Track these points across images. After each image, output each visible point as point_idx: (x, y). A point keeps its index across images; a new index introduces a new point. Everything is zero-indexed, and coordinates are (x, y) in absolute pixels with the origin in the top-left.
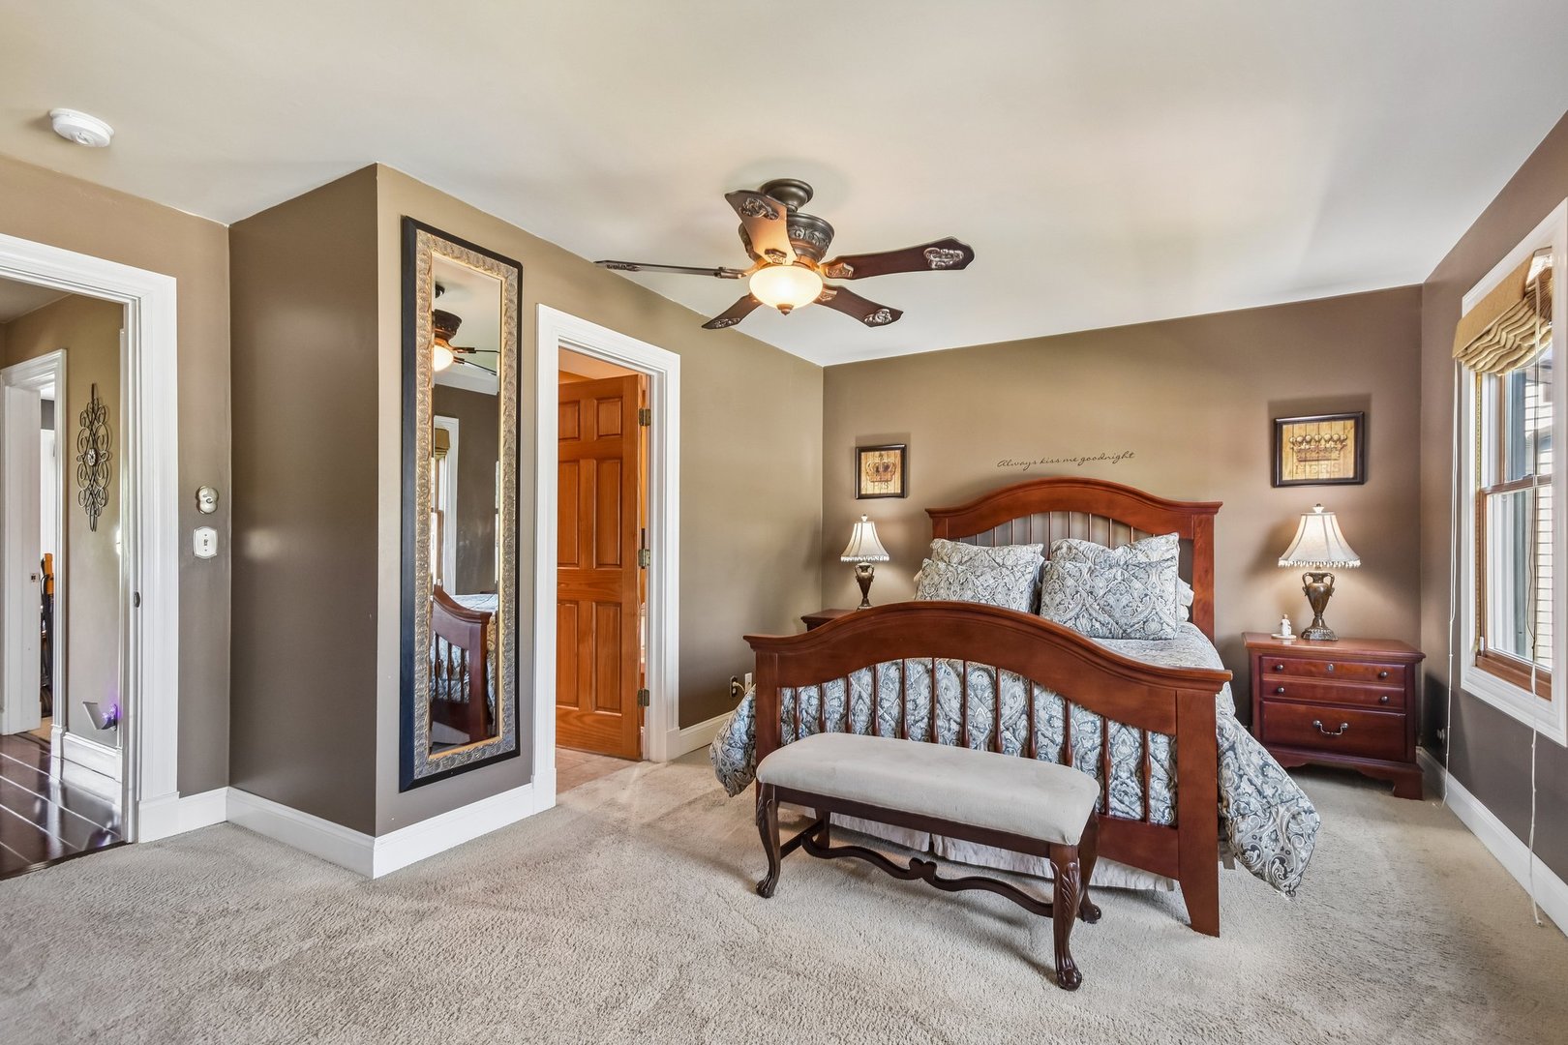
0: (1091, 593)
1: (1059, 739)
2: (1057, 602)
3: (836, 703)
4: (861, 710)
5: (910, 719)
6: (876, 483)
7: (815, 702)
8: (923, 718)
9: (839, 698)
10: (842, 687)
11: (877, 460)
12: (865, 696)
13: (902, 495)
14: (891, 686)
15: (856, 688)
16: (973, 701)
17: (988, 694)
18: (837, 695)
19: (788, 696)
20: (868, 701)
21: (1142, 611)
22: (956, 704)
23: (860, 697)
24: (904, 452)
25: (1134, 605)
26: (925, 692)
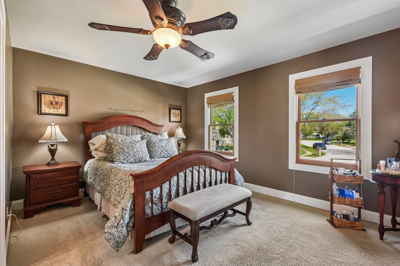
0: (162, 147)
1: (215, 179)
2: (155, 150)
3: (166, 190)
4: (174, 189)
5: (187, 186)
6: (51, 109)
7: (159, 192)
8: (190, 185)
9: (167, 188)
10: (168, 184)
11: (52, 99)
12: (175, 184)
13: (66, 115)
14: (182, 178)
15: (172, 182)
16: (200, 176)
17: (203, 173)
18: (167, 187)
19: (148, 194)
20: (175, 185)
21: (173, 150)
22: (197, 178)
23: (174, 185)
24: (67, 97)
25: (171, 149)
26: (190, 177)
